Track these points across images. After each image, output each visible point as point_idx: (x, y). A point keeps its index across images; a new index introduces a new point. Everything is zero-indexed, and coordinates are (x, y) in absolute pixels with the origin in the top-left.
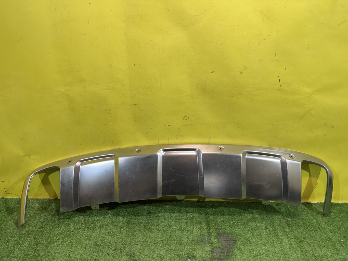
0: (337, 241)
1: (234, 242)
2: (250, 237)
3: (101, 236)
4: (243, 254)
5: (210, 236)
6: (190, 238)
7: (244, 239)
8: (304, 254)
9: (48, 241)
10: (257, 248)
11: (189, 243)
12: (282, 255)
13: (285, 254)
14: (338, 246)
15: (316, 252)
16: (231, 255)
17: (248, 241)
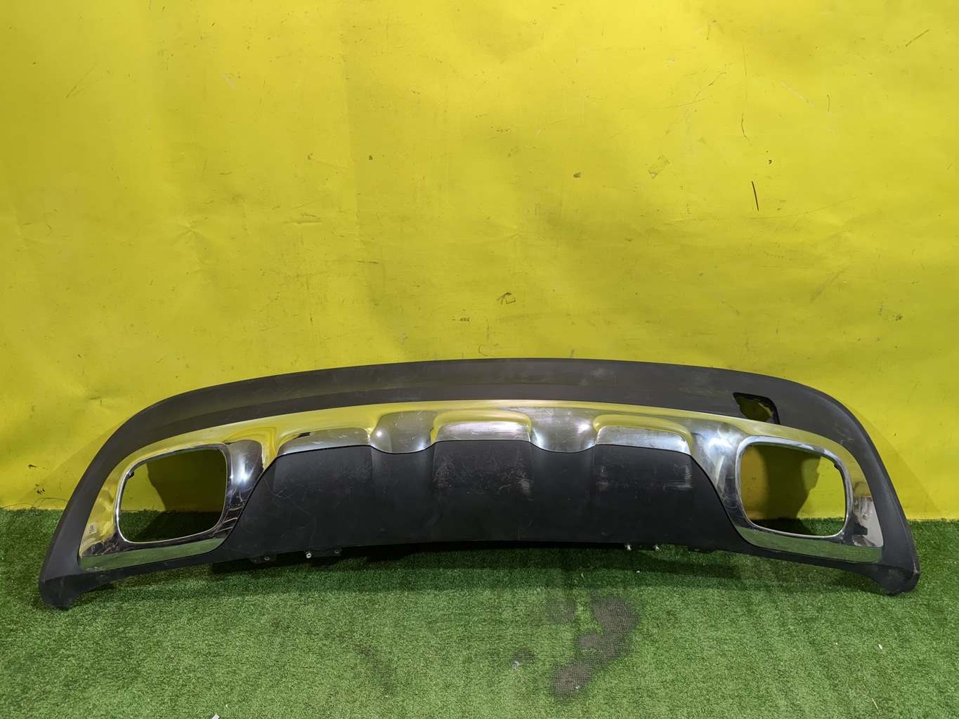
0: (906, 618)
1: (636, 620)
2: (678, 607)
3: (289, 603)
4: (658, 648)
5: (572, 604)
6: (521, 607)
7: (660, 613)
8: (817, 650)
9: (154, 617)
10: (696, 635)
11: (517, 622)
12: (759, 651)
13: (768, 648)
14: (909, 630)
15: (849, 644)
16: (626, 650)
17: (671, 617)
